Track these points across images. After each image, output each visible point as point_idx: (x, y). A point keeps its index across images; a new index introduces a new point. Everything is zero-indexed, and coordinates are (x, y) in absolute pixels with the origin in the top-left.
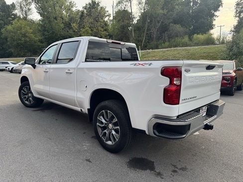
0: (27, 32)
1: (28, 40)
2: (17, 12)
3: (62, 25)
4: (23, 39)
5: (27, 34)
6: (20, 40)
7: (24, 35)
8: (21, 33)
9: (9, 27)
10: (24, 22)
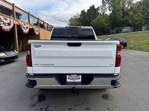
0: (102, 22)
1: (102, 26)
2: (100, 11)
3: (122, 15)
4: (100, 26)
5: (102, 23)
6: (98, 26)
7: (100, 24)
8: (99, 23)
9: (94, 20)
10: (101, 17)
